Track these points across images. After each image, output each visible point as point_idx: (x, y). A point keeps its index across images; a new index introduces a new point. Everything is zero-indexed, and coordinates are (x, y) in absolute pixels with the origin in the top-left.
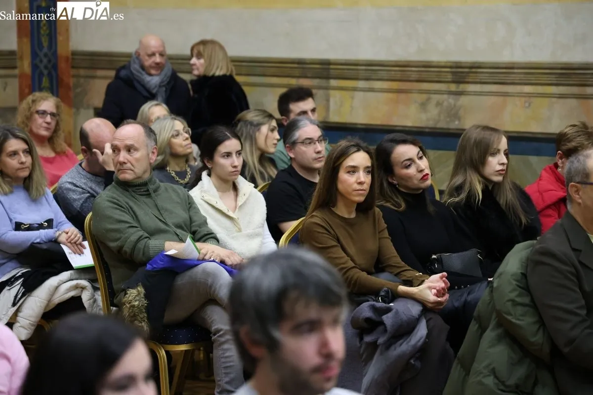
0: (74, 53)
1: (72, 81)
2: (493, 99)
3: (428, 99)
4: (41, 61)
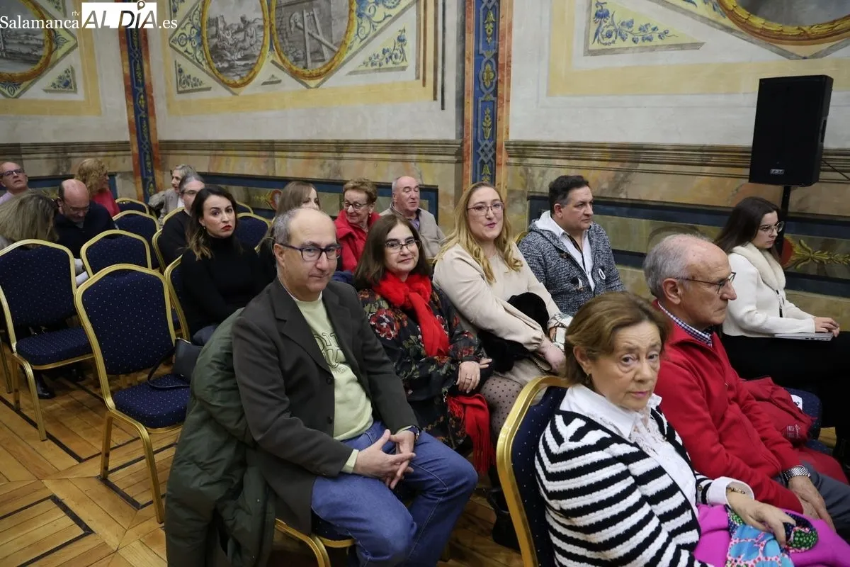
0: (160, 142)
1: (160, 157)
2: (358, 162)
3: (325, 162)
4: (145, 147)
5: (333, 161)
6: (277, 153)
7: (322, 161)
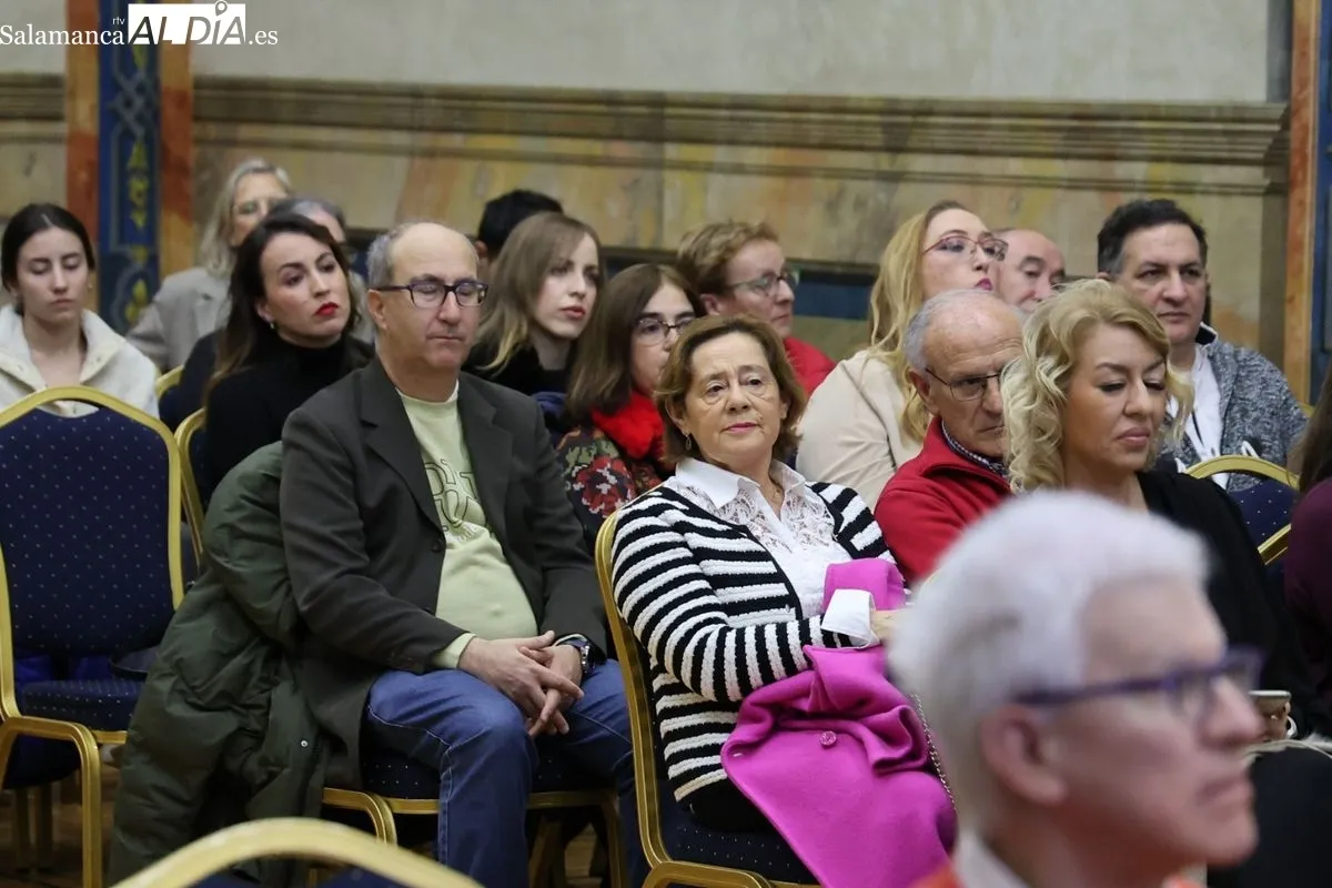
0: (201, 84)
1: (193, 154)
3: (841, 193)
5: (870, 185)
6: (672, 151)
7: (834, 184)
